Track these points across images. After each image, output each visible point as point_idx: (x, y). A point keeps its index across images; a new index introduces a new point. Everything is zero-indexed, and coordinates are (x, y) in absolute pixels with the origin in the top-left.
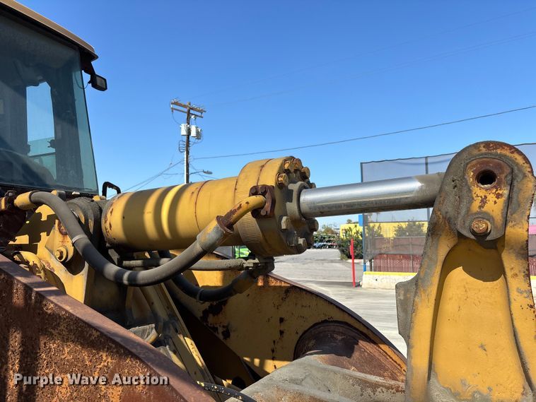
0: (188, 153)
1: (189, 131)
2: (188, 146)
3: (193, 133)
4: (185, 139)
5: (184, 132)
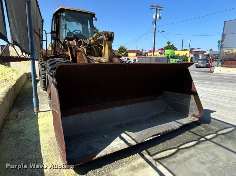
0: (155, 25)
1: (156, 16)
2: (156, 22)
3: (158, 17)
4: (155, 19)
5: (154, 17)
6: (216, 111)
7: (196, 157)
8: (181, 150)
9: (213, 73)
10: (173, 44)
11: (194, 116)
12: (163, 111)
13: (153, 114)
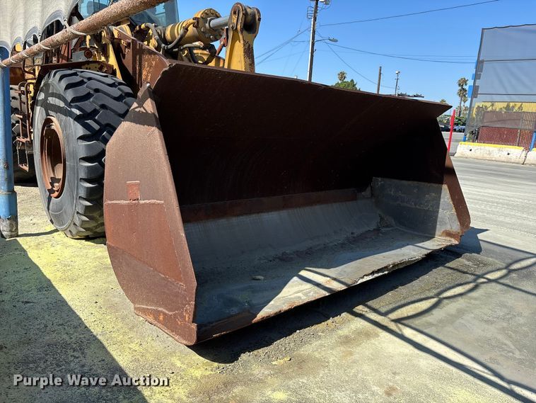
0: (315, 20)
2: (316, 12)
4: (314, 4)
6: (487, 230)
7: (472, 313)
8: (446, 301)
9: (456, 155)
10: (352, 81)
11: (449, 234)
12: (375, 227)
13: (352, 233)
